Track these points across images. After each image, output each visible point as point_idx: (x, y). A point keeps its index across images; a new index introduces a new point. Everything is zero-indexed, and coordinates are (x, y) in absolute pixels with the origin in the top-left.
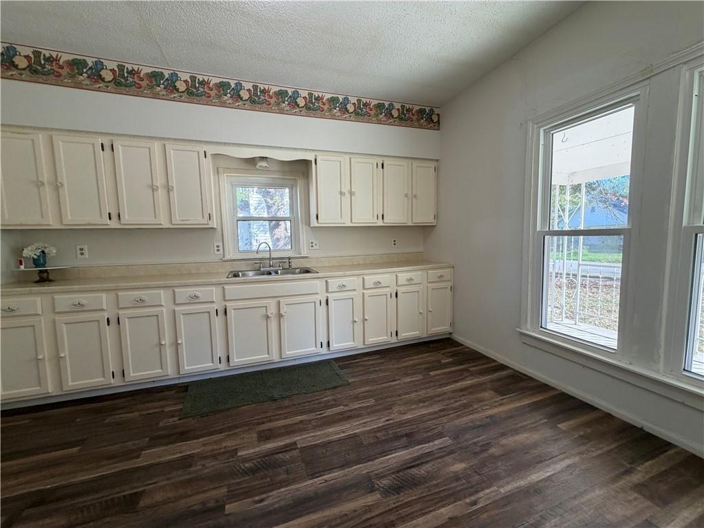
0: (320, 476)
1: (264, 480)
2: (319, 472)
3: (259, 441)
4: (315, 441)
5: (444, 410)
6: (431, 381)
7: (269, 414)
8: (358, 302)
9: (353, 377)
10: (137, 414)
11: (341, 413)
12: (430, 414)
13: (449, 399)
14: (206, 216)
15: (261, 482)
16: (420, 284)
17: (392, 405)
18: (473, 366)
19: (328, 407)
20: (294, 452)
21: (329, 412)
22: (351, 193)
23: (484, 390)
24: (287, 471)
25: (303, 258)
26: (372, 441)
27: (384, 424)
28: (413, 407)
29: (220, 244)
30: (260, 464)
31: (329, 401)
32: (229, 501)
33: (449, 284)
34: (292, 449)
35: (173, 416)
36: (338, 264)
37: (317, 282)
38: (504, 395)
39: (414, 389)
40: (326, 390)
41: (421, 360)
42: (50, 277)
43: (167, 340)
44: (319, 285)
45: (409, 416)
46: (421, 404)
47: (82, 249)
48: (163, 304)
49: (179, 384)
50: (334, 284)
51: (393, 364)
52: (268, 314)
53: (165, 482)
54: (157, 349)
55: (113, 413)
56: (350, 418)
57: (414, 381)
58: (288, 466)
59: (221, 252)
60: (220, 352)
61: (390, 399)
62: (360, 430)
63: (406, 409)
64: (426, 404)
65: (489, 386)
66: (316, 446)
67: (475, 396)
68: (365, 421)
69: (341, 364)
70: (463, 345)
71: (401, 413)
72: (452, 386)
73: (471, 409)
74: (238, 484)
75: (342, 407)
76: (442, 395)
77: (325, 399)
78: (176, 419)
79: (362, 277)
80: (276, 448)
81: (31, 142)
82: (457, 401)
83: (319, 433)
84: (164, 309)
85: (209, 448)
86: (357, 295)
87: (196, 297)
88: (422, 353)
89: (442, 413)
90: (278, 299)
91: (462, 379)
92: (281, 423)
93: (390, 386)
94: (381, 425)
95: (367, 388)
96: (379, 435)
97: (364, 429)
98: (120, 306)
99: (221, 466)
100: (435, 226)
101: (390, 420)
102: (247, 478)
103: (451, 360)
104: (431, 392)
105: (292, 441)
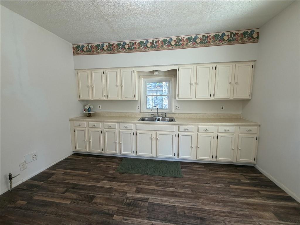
0: (151, 220)
1: (130, 211)
2: (151, 218)
3: (136, 192)
4: (157, 202)
5: (231, 213)
6: (229, 191)
7: (144, 181)
8: (194, 138)
9: (186, 174)
10: (105, 165)
11: (173, 192)
12: (220, 212)
13: (237, 207)
14: (133, 96)
15: (129, 211)
16: (234, 133)
17: (200, 197)
18: (264, 191)
19: (168, 186)
20: (146, 203)
21: (168, 189)
22: (196, 84)
23: (267, 211)
24: (140, 211)
25: (172, 113)
26: (182, 214)
27: (191, 206)
28: (211, 203)
29: (140, 106)
30: (132, 203)
31: (169, 183)
32: (116, 214)
33: (256, 136)
34: (146, 201)
35: (114, 170)
36: (189, 117)
37: (174, 126)
38: (283, 221)
39: (217, 193)
40: (170, 177)
41: (227, 176)
42: (91, 115)
43: (117, 141)
44: (175, 128)
45: (206, 208)
46: (217, 203)
47: (99, 106)
48: (117, 128)
49: (120, 157)
50: (182, 128)
51: (210, 174)
52: (152, 137)
53: (102, 196)
54: (114, 144)
55: (100, 163)
56: (176, 196)
57: (218, 188)
58: (141, 209)
59: (140, 109)
60: (134, 149)
61: (200, 193)
62: (178, 205)
63: (207, 203)
64: (220, 204)
65: (272, 209)
66: (155, 204)
67: (258, 212)
68: (182, 201)
69: (183, 165)
70: (261, 174)
71: (203, 204)
72: (242, 199)
73: (250, 220)
74: (122, 208)
75: (174, 189)
76: (233, 202)
77: (168, 182)
78: (114, 171)
79: (197, 126)
80: (141, 198)
81: (87, 74)
82: (241, 211)
83: (159, 198)
84: (117, 130)
85: (119, 188)
86: (194, 135)
87: (126, 127)
88: (230, 172)
89: (228, 214)
90: (157, 131)
91: (252, 197)
92: (147, 187)
93: (203, 186)
94: (189, 206)
95: (190, 183)
96: (186, 211)
97: (180, 205)
98: (105, 127)
99: (119, 197)
100: (248, 100)
101: (196, 205)
102: (125, 207)
103: (249, 181)
104: (226, 198)
105: (147, 198)
